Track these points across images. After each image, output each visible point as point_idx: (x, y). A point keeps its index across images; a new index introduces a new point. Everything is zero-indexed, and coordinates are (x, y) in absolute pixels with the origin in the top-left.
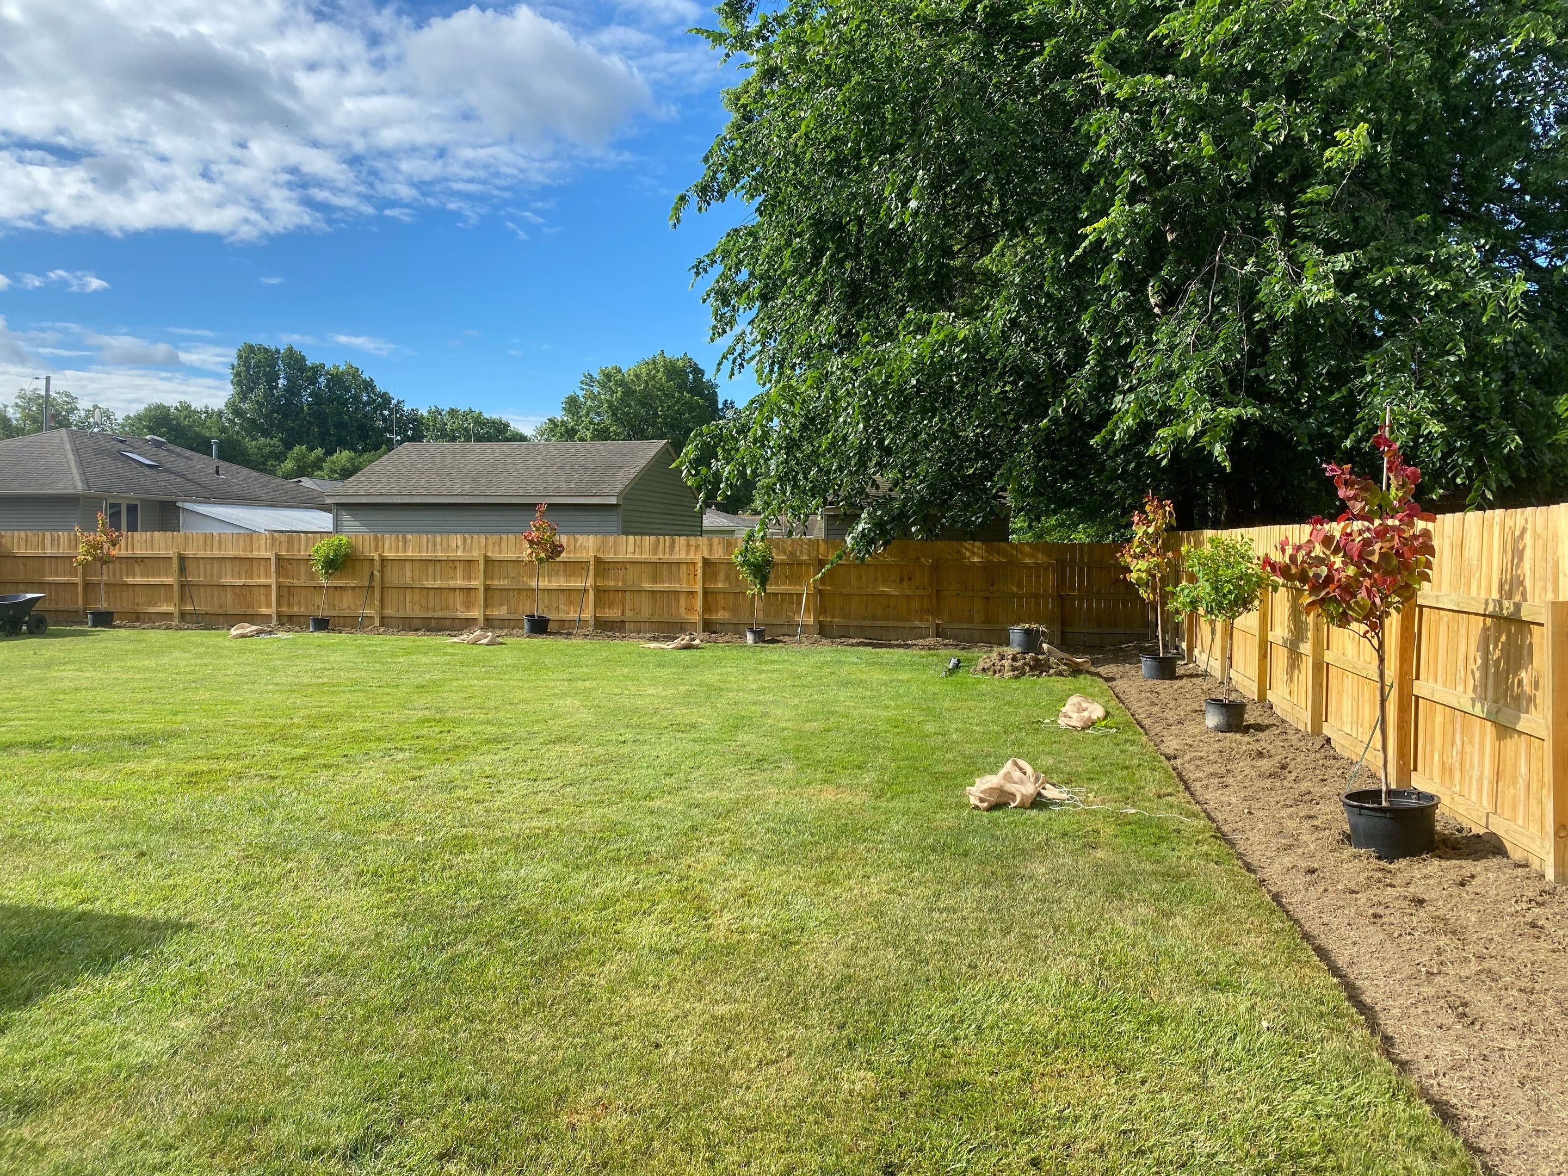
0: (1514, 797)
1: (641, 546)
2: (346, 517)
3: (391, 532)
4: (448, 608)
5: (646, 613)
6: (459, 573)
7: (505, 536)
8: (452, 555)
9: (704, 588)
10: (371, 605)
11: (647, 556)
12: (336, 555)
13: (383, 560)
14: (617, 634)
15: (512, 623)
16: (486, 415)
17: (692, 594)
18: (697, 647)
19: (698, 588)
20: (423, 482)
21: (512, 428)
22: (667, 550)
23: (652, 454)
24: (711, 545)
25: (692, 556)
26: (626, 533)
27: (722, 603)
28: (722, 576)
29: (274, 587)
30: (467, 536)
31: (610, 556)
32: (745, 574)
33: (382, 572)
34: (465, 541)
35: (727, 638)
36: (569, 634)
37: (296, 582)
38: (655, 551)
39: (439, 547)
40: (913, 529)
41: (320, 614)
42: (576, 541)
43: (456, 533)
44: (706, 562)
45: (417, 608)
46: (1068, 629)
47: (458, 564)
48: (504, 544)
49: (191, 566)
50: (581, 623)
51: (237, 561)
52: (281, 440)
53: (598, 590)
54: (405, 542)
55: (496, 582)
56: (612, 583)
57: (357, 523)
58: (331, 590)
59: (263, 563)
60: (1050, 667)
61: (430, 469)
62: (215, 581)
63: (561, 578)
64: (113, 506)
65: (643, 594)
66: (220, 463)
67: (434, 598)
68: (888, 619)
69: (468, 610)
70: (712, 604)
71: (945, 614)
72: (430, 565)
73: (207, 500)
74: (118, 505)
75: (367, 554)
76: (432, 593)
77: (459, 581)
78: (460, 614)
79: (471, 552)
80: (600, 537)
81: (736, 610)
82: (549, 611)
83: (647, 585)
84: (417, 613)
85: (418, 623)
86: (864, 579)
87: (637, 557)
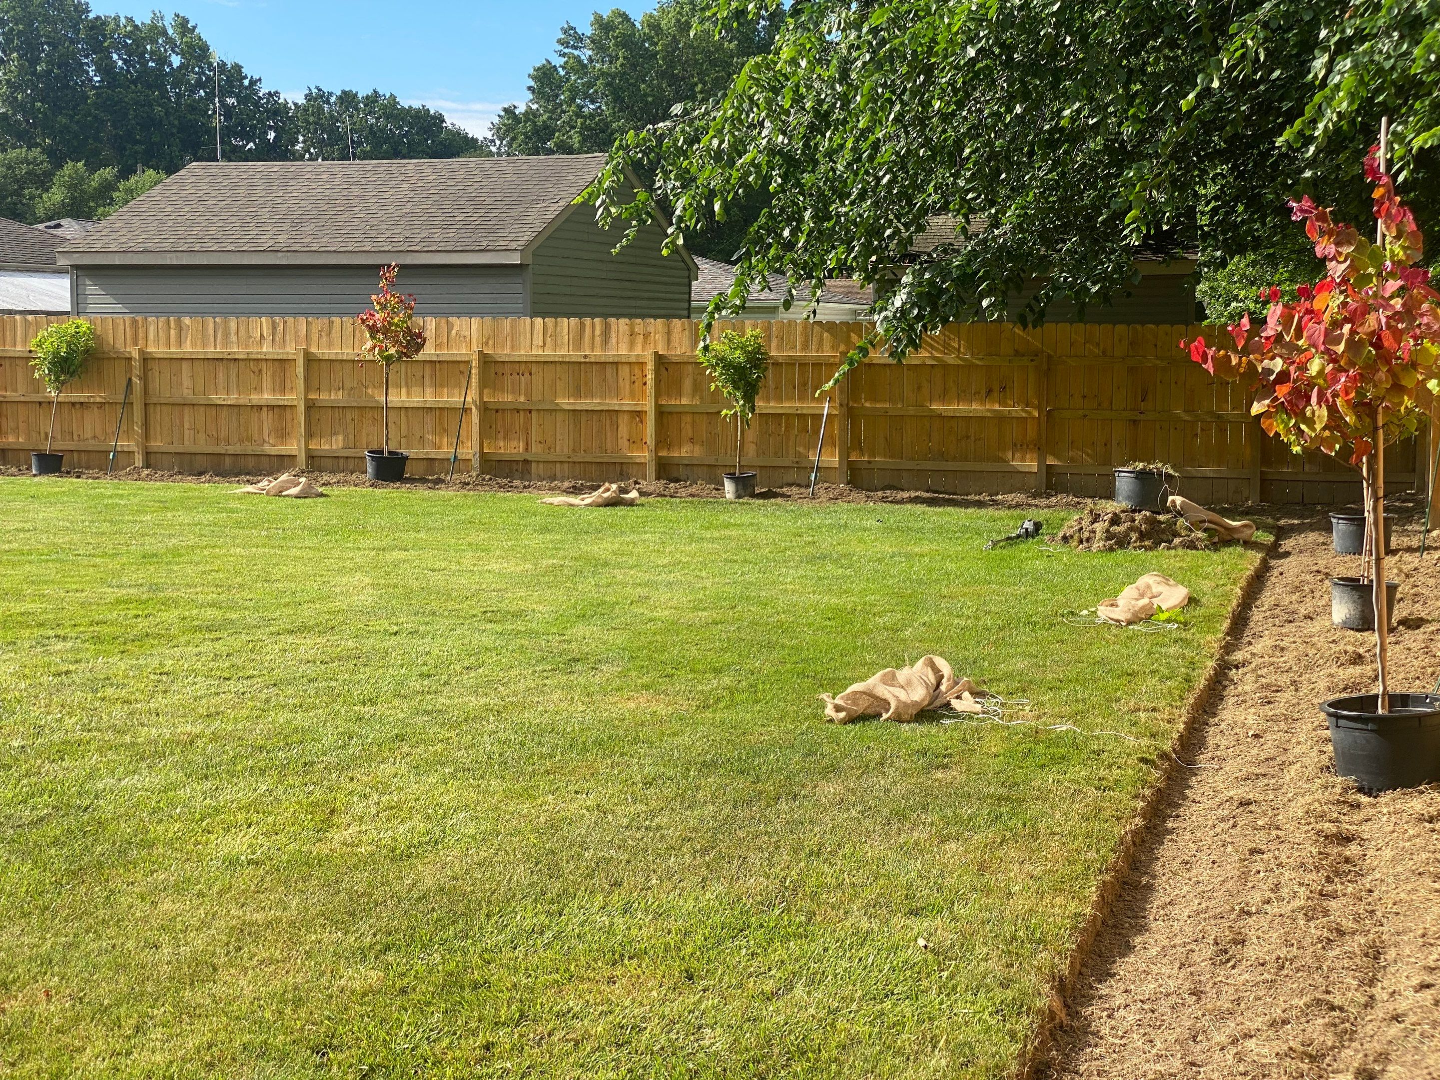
1: (555, 336)
2: (92, 288)
3: (157, 314)
4: (250, 439)
5: (563, 448)
6: (266, 380)
7: (336, 320)
8: (253, 352)
9: (658, 406)
10: (129, 433)
11: (564, 352)
12: (71, 352)
13: (146, 359)
14: (516, 483)
15: (351, 464)
16: (405, 102)
17: (639, 414)
18: (631, 503)
19: (648, 405)
20: (213, 230)
21: (448, 124)
22: (598, 340)
24: (669, 333)
25: (638, 351)
26: (534, 314)
27: (687, 431)
28: (687, 384)
30: (278, 319)
31: (504, 353)
32: (718, 382)
33: (145, 378)
34: (274, 327)
35: (693, 490)
36: (439, 481)
37: (10, 395)
38: (578, 343)
39: (234, 338)
40: (985, 303)
41: (47, 447)
42: (450, 326)
43: (260, 314)
44: (660, 361)
45: (202, 437)
46: (1272, 475)
47: (264, 366)
48: (336, 333)
50: (457, 463)
52: (44, 151)
53: (484, 408)
54: (180, 328)
55: (324, 396)
56: (510, 398)
57: (109, 299)
58: (66, 409)
60: (1176, 534)
61: (228, 207)
63: (427, 389)
65: (560, 416)
67: (229, 424)
68: (966, 458)
69: (282, 442)
70: (673, 432)
71: (1062, 450)
72: (221, 367)
75: (121, 349)
76: (224, 413)
77: (267, 395)
78: (267, 448)
79: (283, 346)
80: (489, 319)
81: (712, 443)
82: (409, 443)
83: (564, 401)
84: (202, 446)
85: (203, 462)
86: (925, 391)
87: (550, 355)
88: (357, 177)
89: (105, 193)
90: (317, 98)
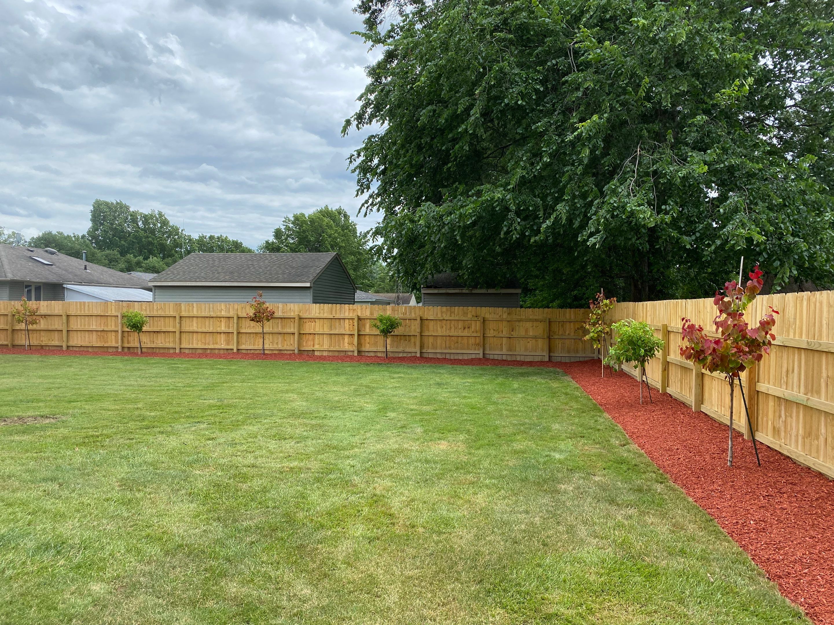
0: (818, 445)
1: (325, 309)
2: (160, 293)
4: (217, 343)
5: (326, 346)
6: (223, 324)
8: (219, 314)
10: (174, 342)
11: (326, 315)
13: (181, 317)
15: (252, 352)
17: (351, 335)
19: (356, 332)
20: (202, 274)
22: (338, 311)
23: (329, 260)
25: (351, 315)
26: (315, 302)
27: (368, 340)
28: (368, 326)
29: (120, 331)
30: (227, 304)
31: (306, 315)
33: (180, 323)
34: (226, 306)
38: (331, 312)
39: (211, 310)
42: (287, 306)
43: (221, 302)
44: (359, 318)
45: (200, 343)
46: (552, 354)
47: (222, 319)
48: (248, 308)
49: (72, 320)
51: (99, 318)
52: (118, 251)
53: (300, 333)
54: (193, 307)
55: (243, 329)
56: (307, 330)
57: (166, 297)
58: (152, 333)
59: (113, 318)
61: (206, 267)
62: (87, 328)
63: (280, 327)
64: (27, 286)
65: (325, 336)
66: (87, 263)
67: (209, 338)
68: (457, 349)
69: (228, 344)
70: (363, 341)
71: (487, 346)
72: (207, 320)
73: (80, 284)
74: (30, 286)
75: (172, 313)
76: (208, 335)
77: (223, 329)
78: (223, 346)
79: (229, 312)
80: (301, 305)
81: (376, 344)
82: (273, 344)
83: (326, 331)
84: (200, 346)
85: (200, 351)
86: (444, 328)
87: (322, 316)
89: (139, 264)
90: (202, 238)
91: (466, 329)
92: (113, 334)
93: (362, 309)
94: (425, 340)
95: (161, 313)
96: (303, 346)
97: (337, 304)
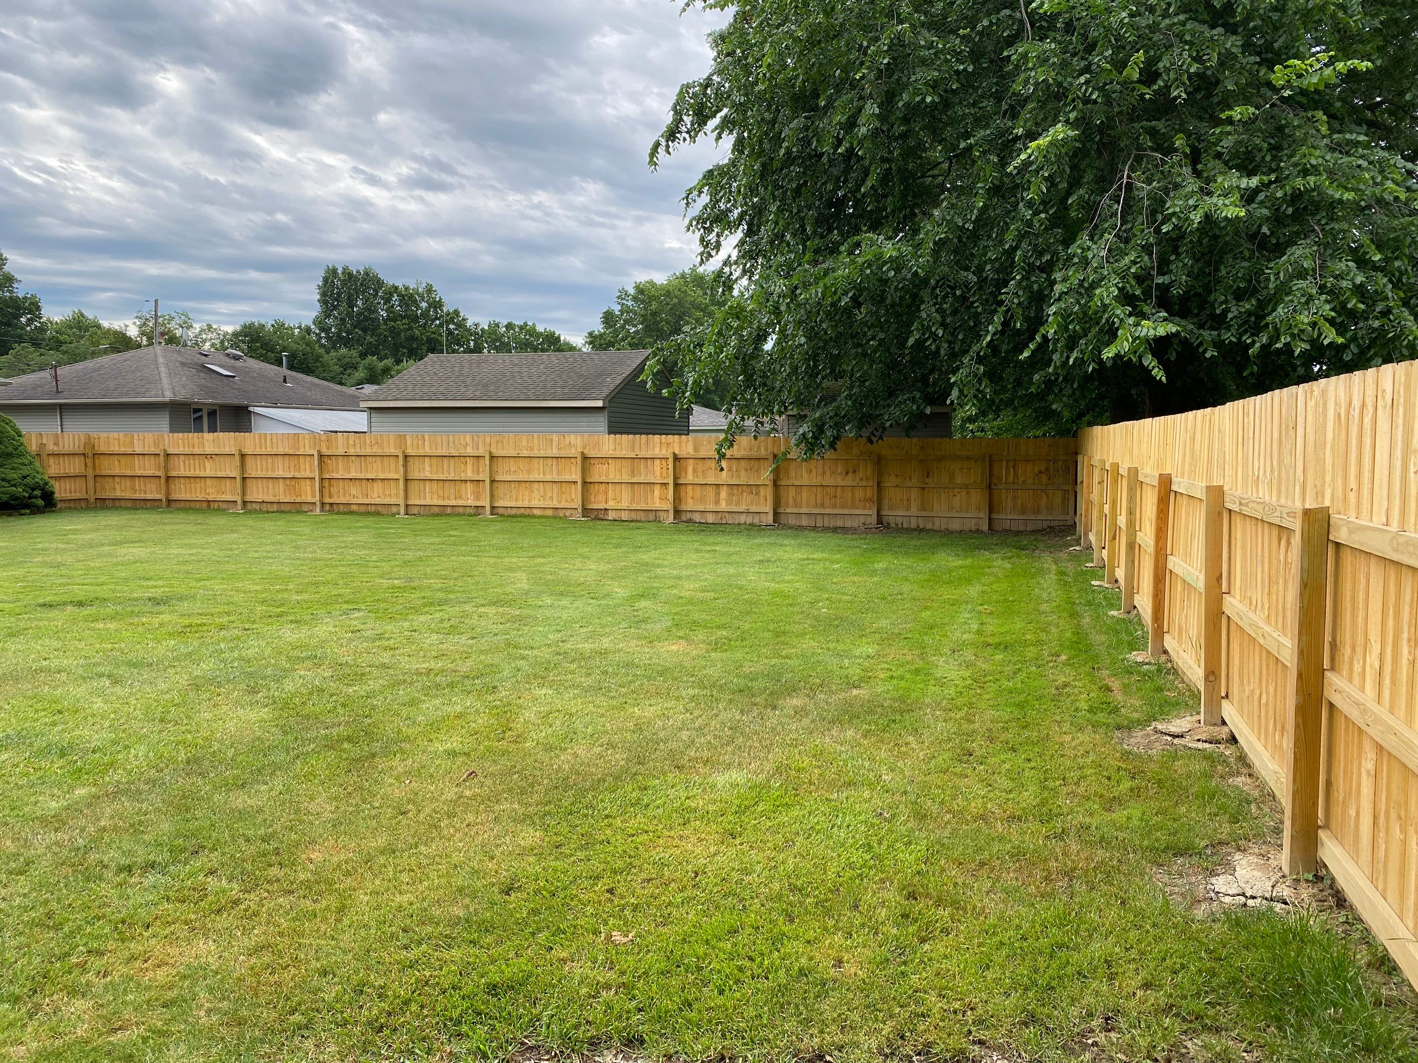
1: (622, 444)
2: (378, 419)
3: (414, 432)
4: (461, 497)
5: (625, 501)
6: (469, 467)
7: (506, 436)
8: (462, 452)
9: (675, 481)
10: (398, 495)
11: (625, 452)
13: (407, 456)
17: (665, 485)
19: (670, 480)
22: (643, 447)
23: (639, 362)
25: (664, 452)
26: (610, 433)
27: (690, 493)
28: (691, 471)
29: (317, 479)
30: (475, 435)
31: (594, 452)
33: (405, 467)
34: (473, 438)
37: (335, 475)
38: (633, 448)
39: (452, 446)
42: (565, 439)
43: (465, 432)
44: (676, 456)
45: (435, 497)
46: (994, 517)
47: (468, 460)
48: (506, 442)
49: (249, 461)
50: (571, 510)
51: (287, 458)
52: (357, 351)
53: (585, 482)
54: (425, 440)
55: (499, 475)
56: (597, 476)
57: (386, 425)
59: (308, 458)
61: (449, 377)
62: (270, 474)
63: (555, 472)
64: (196, 411)
65: (624, 486)
66: (289, 372)
67: (450, 489)
68: (835, 507)
69: (478, 499)
70: (683, 494)
71: (886, 503)
72: (445, 460)
73: (275, 405)
74: (200, 410)
75: (393, 451)
76: (447, 484)
77: (470, 474)
78: (470, 502)
79: (478, 449)
80: (586, 435)
81: (702, 499)
82: (544, 500)
83: (626, 478)
84: (436, 502)
85: (436, 510)
86: (814, 472)
87: (618, 454)
88: (516, 361)
89: (386, 371)
91: (850, 474)
92: (308, 482)
93: (680, 443)
94: (783, 492)
95: (376, 450)
96: (591, 503)
97: (641, 434)
